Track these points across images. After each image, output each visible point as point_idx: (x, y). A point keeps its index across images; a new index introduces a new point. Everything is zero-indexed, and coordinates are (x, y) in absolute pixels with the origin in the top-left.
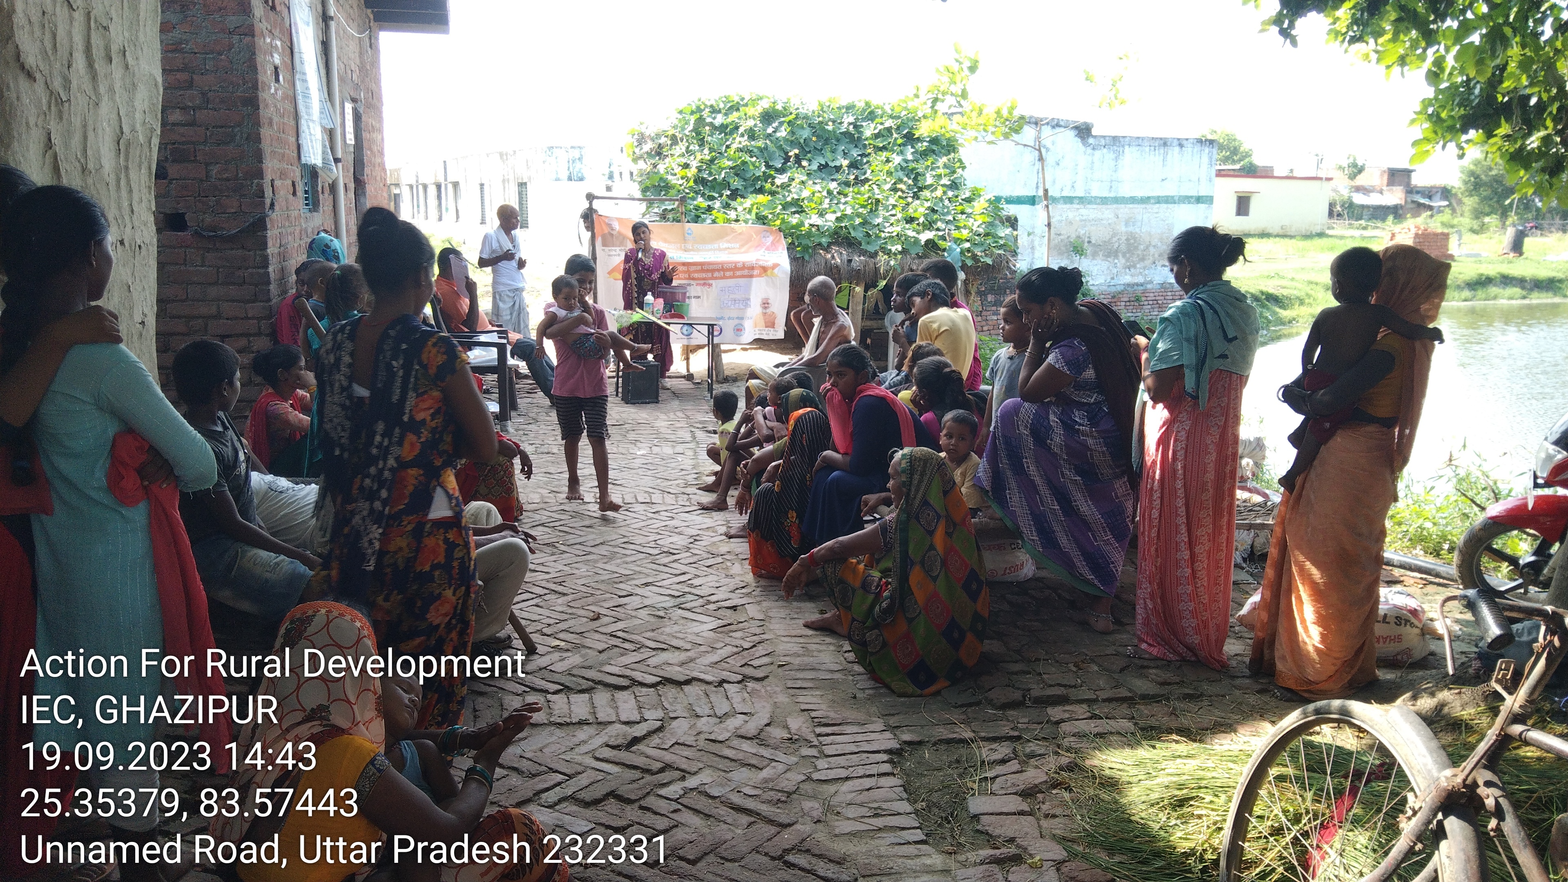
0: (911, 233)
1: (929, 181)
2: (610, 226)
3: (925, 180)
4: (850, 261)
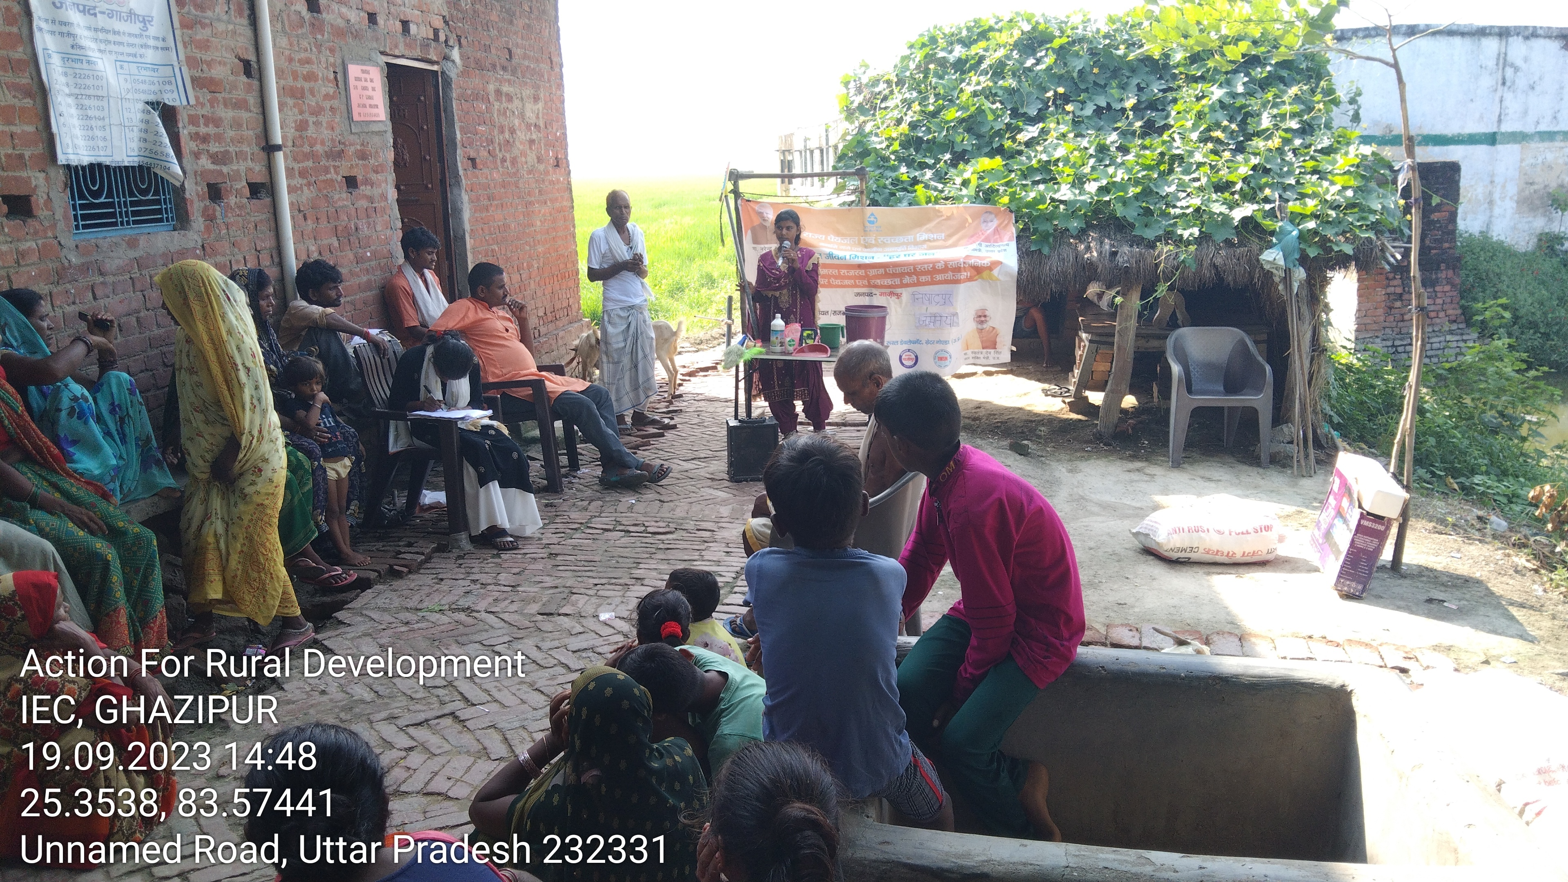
0: (1218, 208)
1: (1266, 122)
2: (760, 214)
4: (1114, 254)
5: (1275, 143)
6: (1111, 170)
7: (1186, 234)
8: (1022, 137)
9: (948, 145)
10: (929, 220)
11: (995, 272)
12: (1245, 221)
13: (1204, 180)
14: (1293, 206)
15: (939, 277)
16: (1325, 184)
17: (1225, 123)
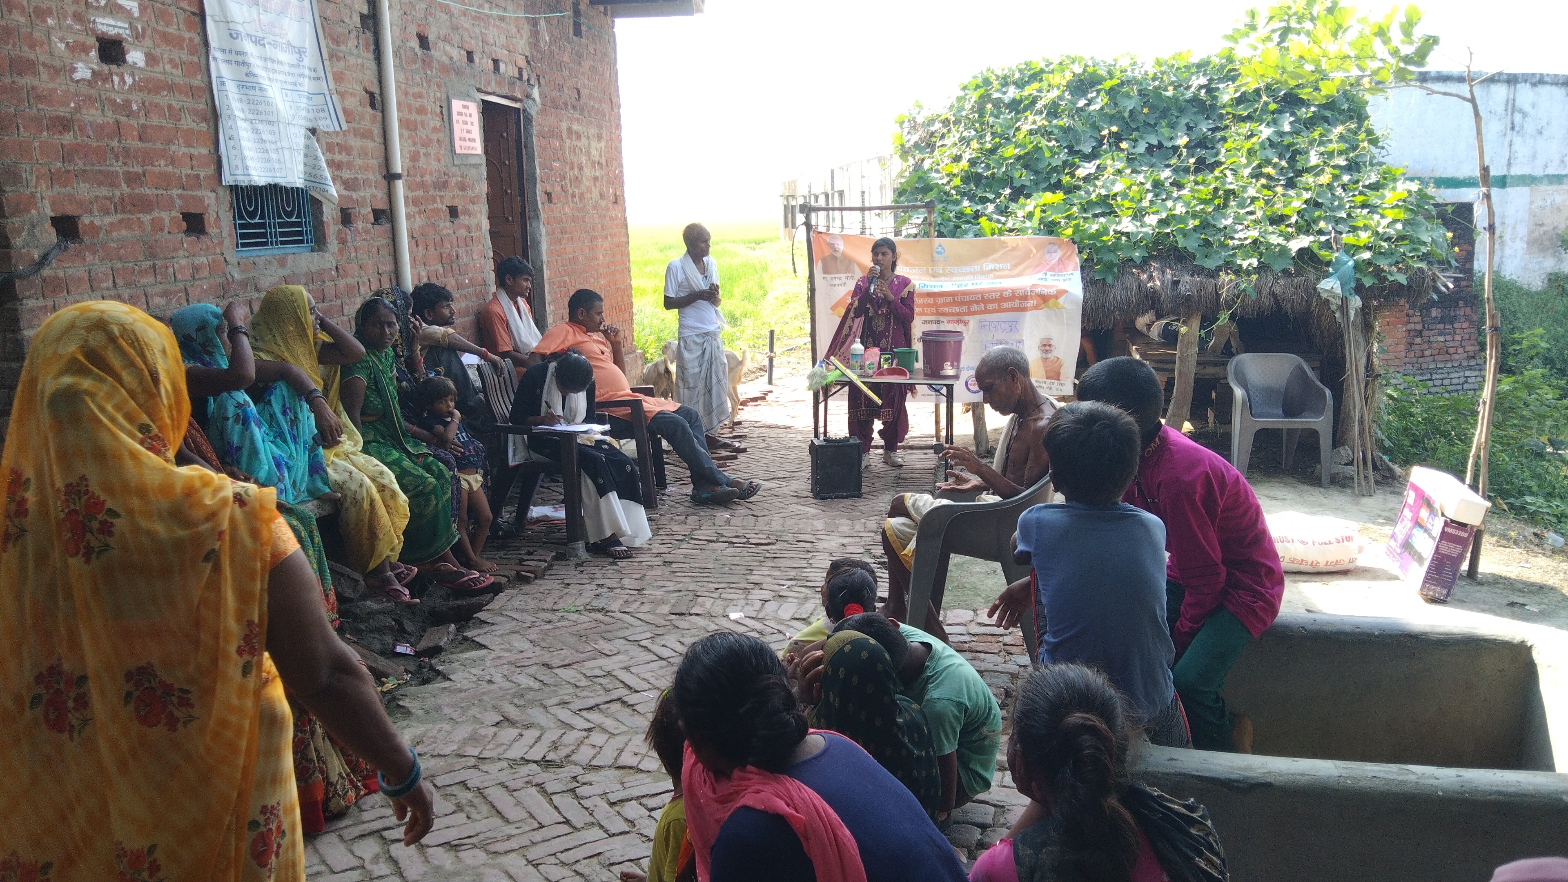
0: (1275, 240)
1: (1314, 159)
2: (831, 246)
4: (1176, 283)
5: (1325, 179)
6: (1169, 204)
7: (1245, 264)
8: (1081, 173)
9: (1007, 181)
10: (995, 251)
11: (1061, 300)
12: (1302, 251)
13: (1259, 214)
14: (1347, 238)
15: (1006, 305)
16: (1376, 217)
17: (1276, 160)
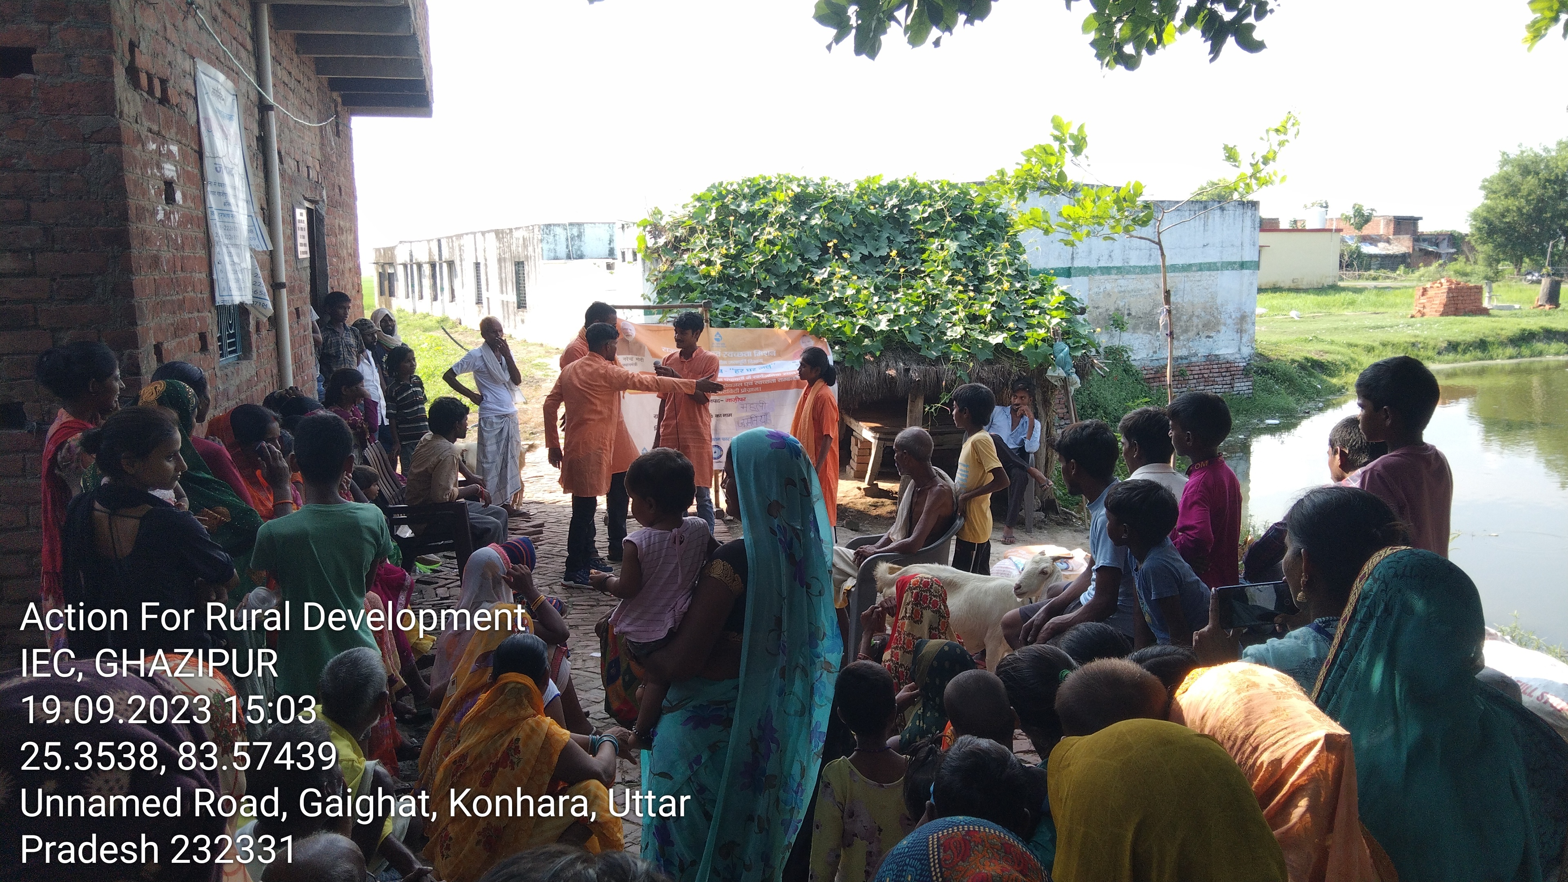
0: (978, 336)
2: (624, 330)
3: (987, 270)
4: (907, 371)
5: (1005, 286)
9: (756, 283)
12: (998, 345)
16: (1047, 317)
17: (965, 270)
